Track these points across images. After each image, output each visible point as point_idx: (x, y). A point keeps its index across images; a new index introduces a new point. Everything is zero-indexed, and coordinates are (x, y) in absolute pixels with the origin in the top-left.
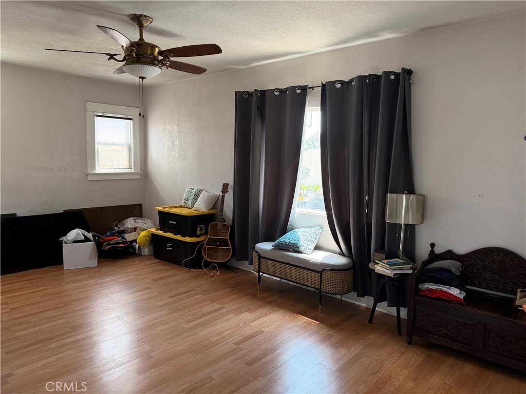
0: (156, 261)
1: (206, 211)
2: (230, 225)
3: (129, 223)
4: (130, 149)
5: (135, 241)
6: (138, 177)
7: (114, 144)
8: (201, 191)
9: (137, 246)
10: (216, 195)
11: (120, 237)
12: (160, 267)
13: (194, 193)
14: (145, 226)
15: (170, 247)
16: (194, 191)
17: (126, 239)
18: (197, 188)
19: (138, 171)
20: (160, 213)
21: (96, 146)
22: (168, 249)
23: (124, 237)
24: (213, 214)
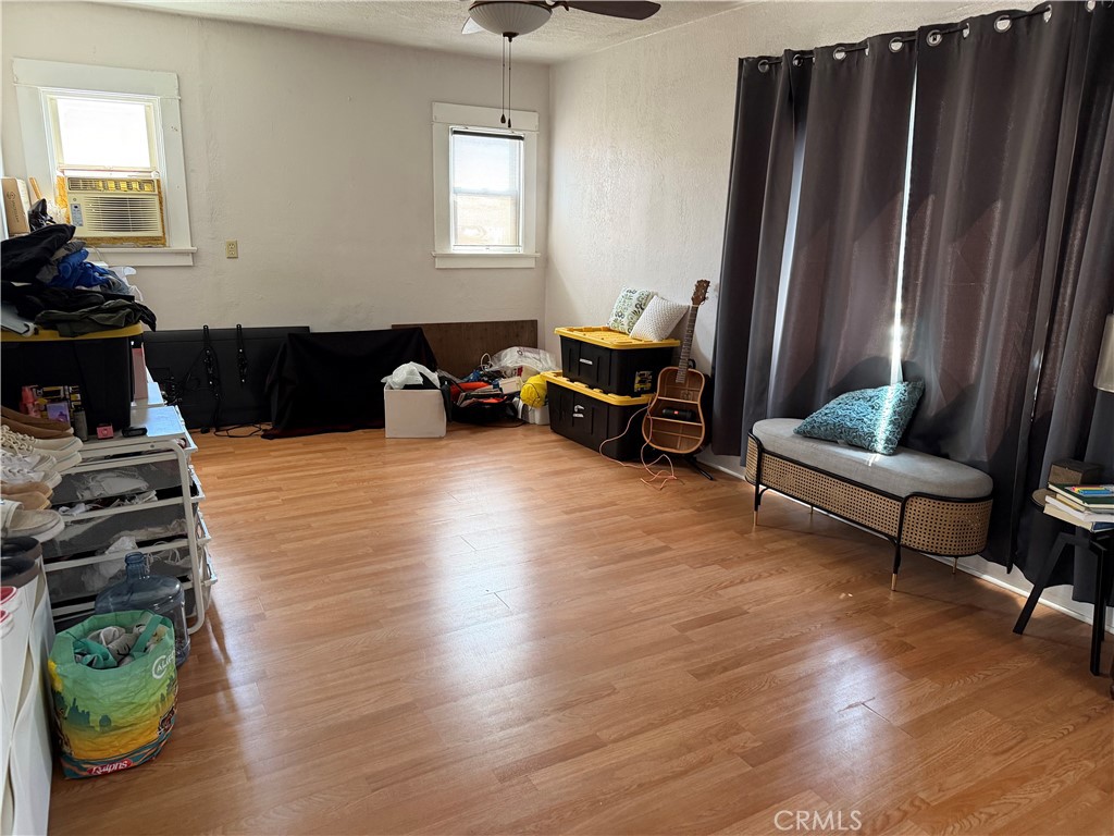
0: (554, 437)
1: (655, 341)
2: (706, 376)
3: (508, 357)
4: (517, 204)
5: (517, 394)
6: (531, 264)
7: (486, 194)
8: (649, 297)
9: (521, 404)
10: (681, 308)
11: (490, 384)
12: (560, 451)
13: (635, 301)
14: (538, 366)
15: (579, 411)
16: (635, 296)
17: (501, 389)
18: (642, 289)
19: (532, 251)
20: (564, 340)
21: (452, 197)
22: (576, 415)
23: (498, 385)
24: (672, 348)
